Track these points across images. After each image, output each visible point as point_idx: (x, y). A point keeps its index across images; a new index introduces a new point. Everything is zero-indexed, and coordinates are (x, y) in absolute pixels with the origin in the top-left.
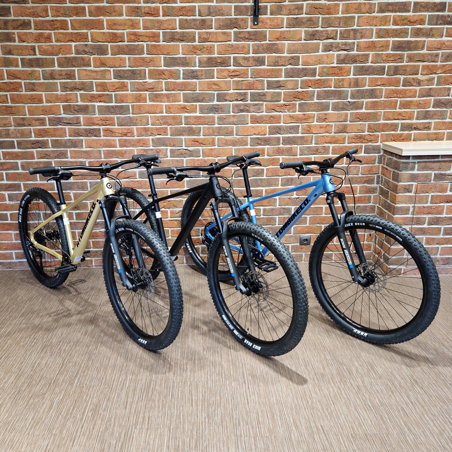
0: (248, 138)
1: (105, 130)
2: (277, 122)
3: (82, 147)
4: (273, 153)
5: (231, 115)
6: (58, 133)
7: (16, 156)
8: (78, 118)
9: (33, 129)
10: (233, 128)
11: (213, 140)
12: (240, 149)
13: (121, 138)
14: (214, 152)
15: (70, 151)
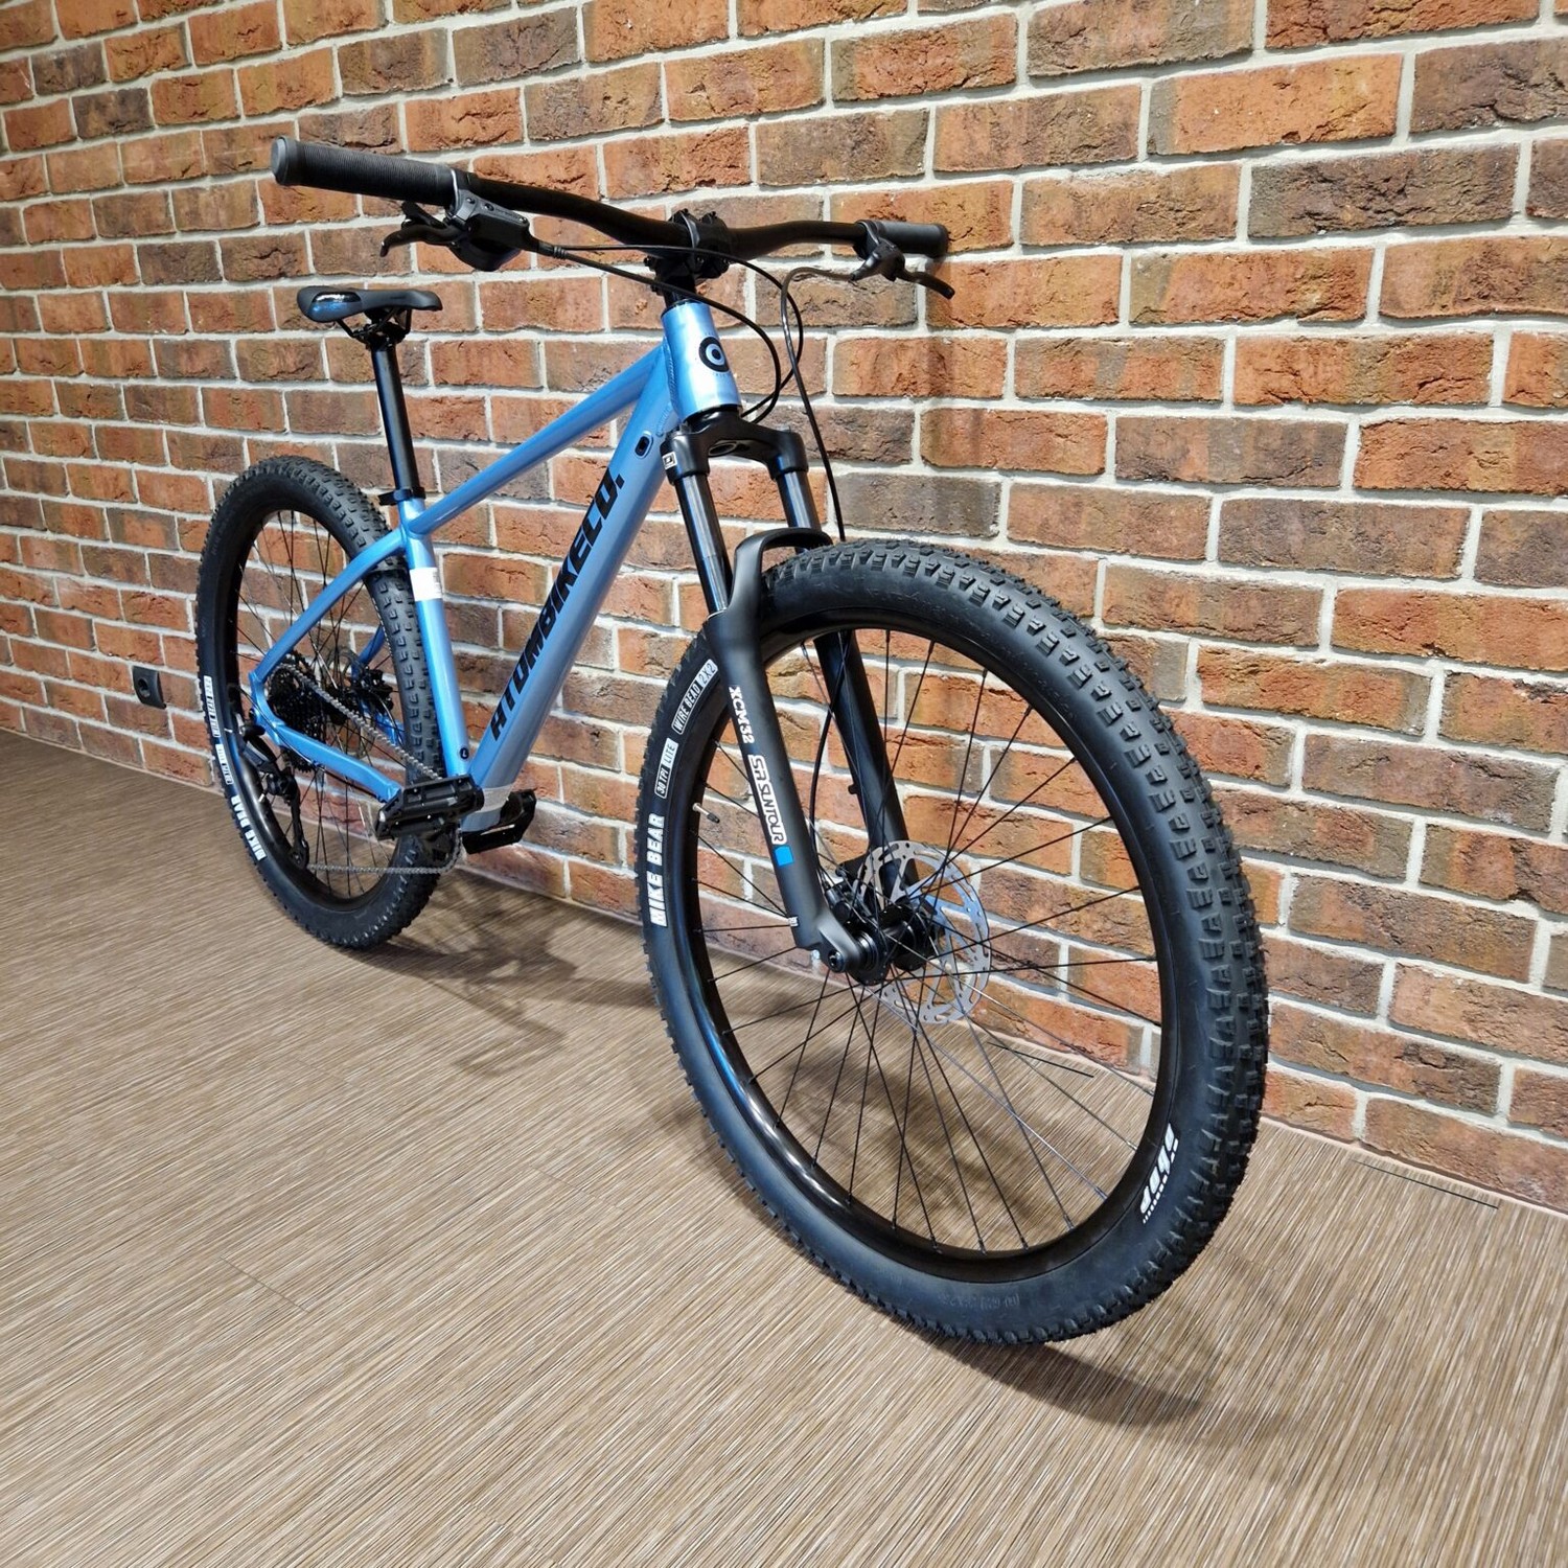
0: (1235, 173)
2: (1496, 11)
7: (223, 315)
9: (260, 184)
11: (996, 203)
12: (1168, 267)
14: (994, 296)
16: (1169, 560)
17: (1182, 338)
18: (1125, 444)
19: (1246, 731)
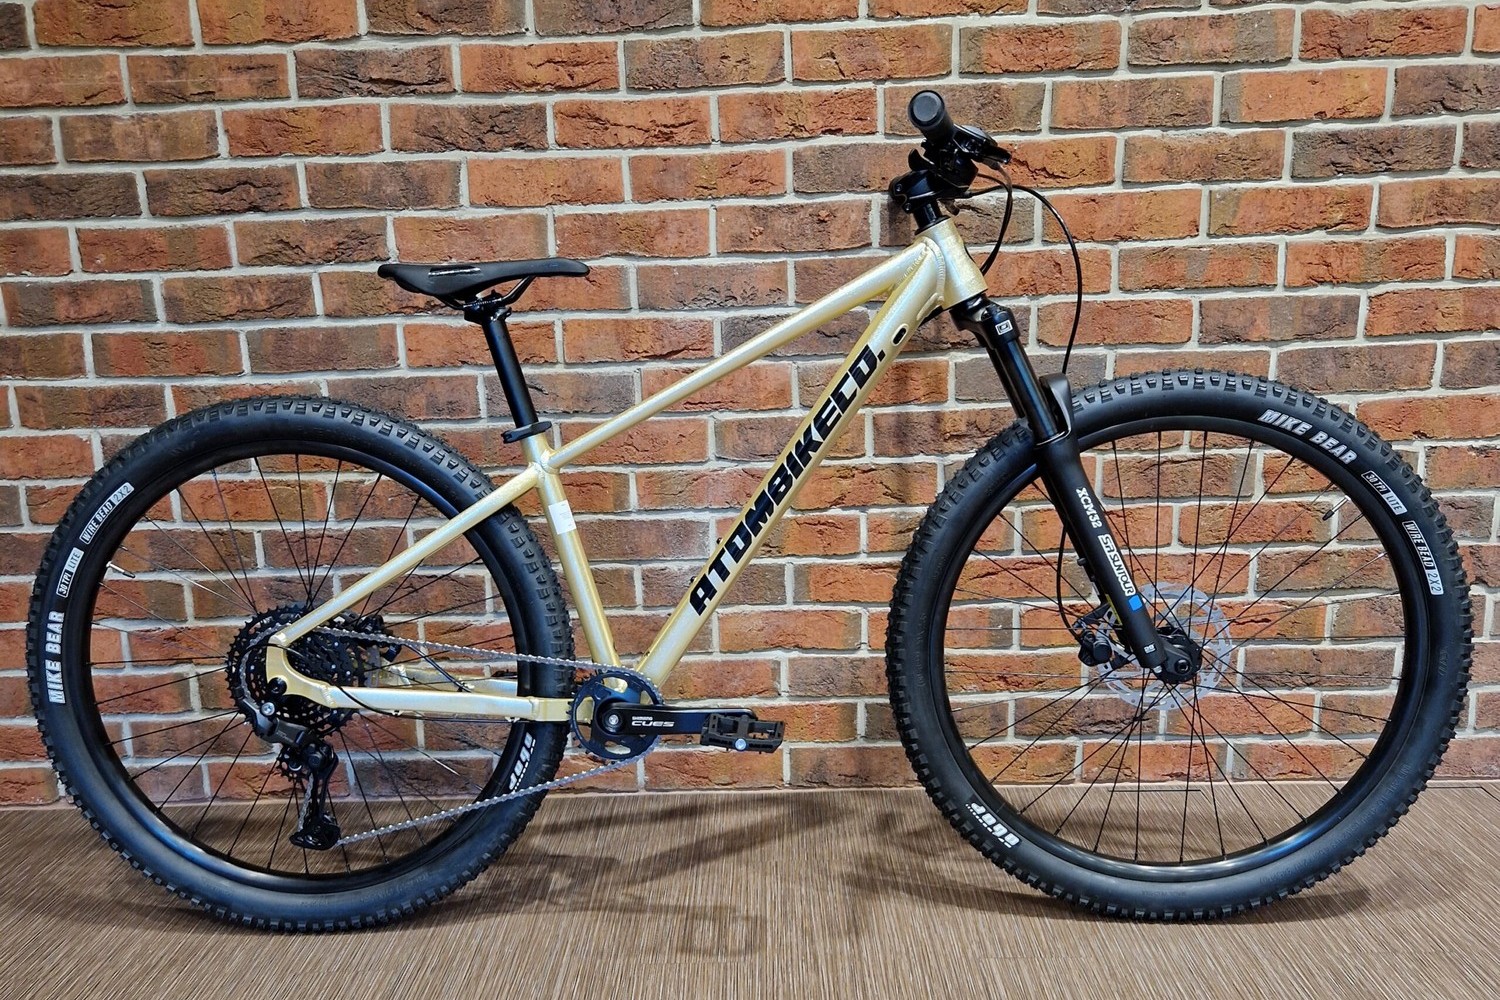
0: (1282, 135)
1: (567, 115)
2: (1442, 47)
3: (454, 200)
4: (1414, 211)
5: (1200, 19)
6: (341, 133)
7: (145, 253)
8: (438, 56)
9: (225, 114)
10: (1208, 88)
11: (1104, 153)
12: (1237, 198)
13: (642, 152)
14: (1103, 218)
15: (397, 223)
17: (1249, 244)
18: (1207, 319)
19: (1300, 509)
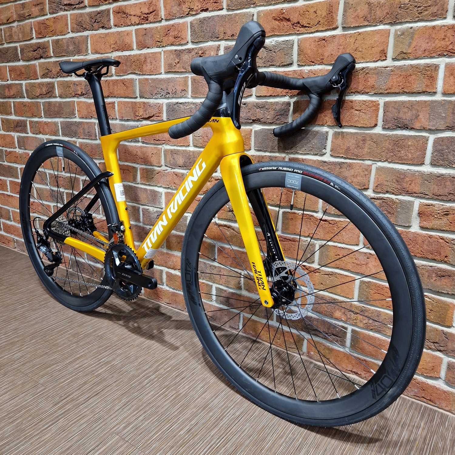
1: (116, 12)
6: (58, 26)
7: (20, 73)
9: (34, 23)
13: (139, 27)
16: (407, 164)
17: (418, 65)
18: (388, 113)
19: (441, 241)
